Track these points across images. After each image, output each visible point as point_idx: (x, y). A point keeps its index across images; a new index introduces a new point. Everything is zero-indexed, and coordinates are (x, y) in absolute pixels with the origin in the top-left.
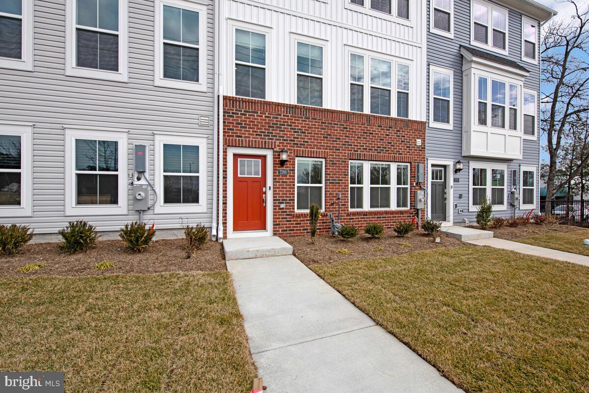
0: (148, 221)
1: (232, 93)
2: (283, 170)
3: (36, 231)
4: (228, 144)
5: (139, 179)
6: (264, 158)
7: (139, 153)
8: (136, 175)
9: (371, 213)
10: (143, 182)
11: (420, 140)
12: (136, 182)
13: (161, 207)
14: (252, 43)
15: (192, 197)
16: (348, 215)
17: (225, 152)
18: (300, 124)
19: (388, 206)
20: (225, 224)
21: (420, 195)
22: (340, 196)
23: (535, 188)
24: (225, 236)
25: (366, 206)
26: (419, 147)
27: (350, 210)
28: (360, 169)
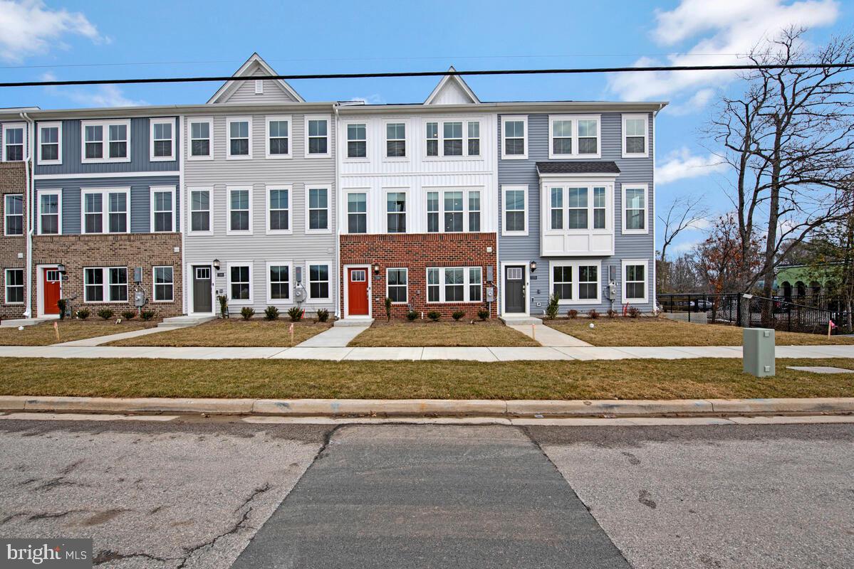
0: (303, 307)
1: (346, 232)
2: (378, 277)
3: (256, 312)
4: (343, 263)
5: (298, 285)
6: (366, 269)
7: (298, 270)
8: (297, 283)
9: (445, 305)
10: (300, 286)
11: (490, 248)
12: (297, 287)
13: (309, 300)
14: (357, 199)
15: (325, 295)
16: (426, 306)
17: (342, 268)
18: (389, 246)
19: (462, 299)
20: (342, 310)
21: (490, 291)
22: (419, 292)
23: (646, 281)
24: (342, 317)
25: (442, 300)
26: (489, 253)
27: (428, 302)
28: (437, 273)
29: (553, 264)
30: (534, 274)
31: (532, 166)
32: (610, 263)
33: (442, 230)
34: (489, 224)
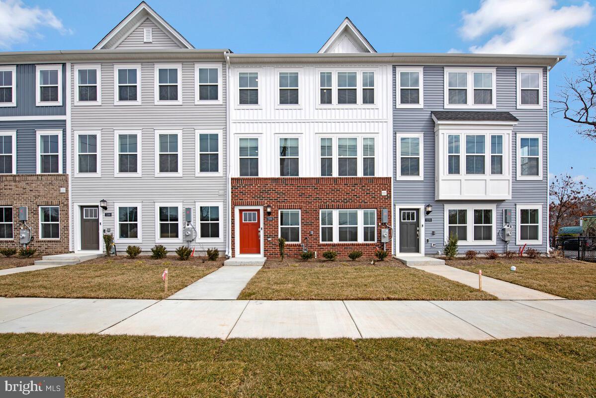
0: (192, 246)
1: (237, 175)
2: (270, 218)
3: (143, 250)
4: (234, 205)
5: (188, 225)
6: (258, 211)
7: (188, 212)
8: (187, 223)
9: (338, 245)
10: (190, 226)
11: (386, 191)
12: (187, 227)
13: (199, 239)
14: (249, 144)
15: (216, 234)
16: (319, 246)
17: (233, 209)
18: (281, 189)
19: (356, 240)
20: (233, 249)
21: (385, 232)
22: (312, 233)
23: (540, 225)
24: (233, 256)
25: (336, 240)
26: (383, 197)
27: (321, 242)
28: (330, 214)
29: (448, 208)
30: (429, 217)
31: (426, 116)
32: (504, 206)
33: (335, 174)
34: (383, 169)
